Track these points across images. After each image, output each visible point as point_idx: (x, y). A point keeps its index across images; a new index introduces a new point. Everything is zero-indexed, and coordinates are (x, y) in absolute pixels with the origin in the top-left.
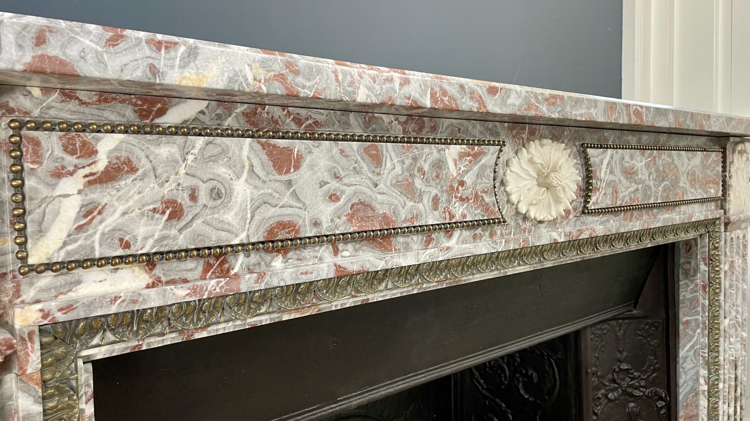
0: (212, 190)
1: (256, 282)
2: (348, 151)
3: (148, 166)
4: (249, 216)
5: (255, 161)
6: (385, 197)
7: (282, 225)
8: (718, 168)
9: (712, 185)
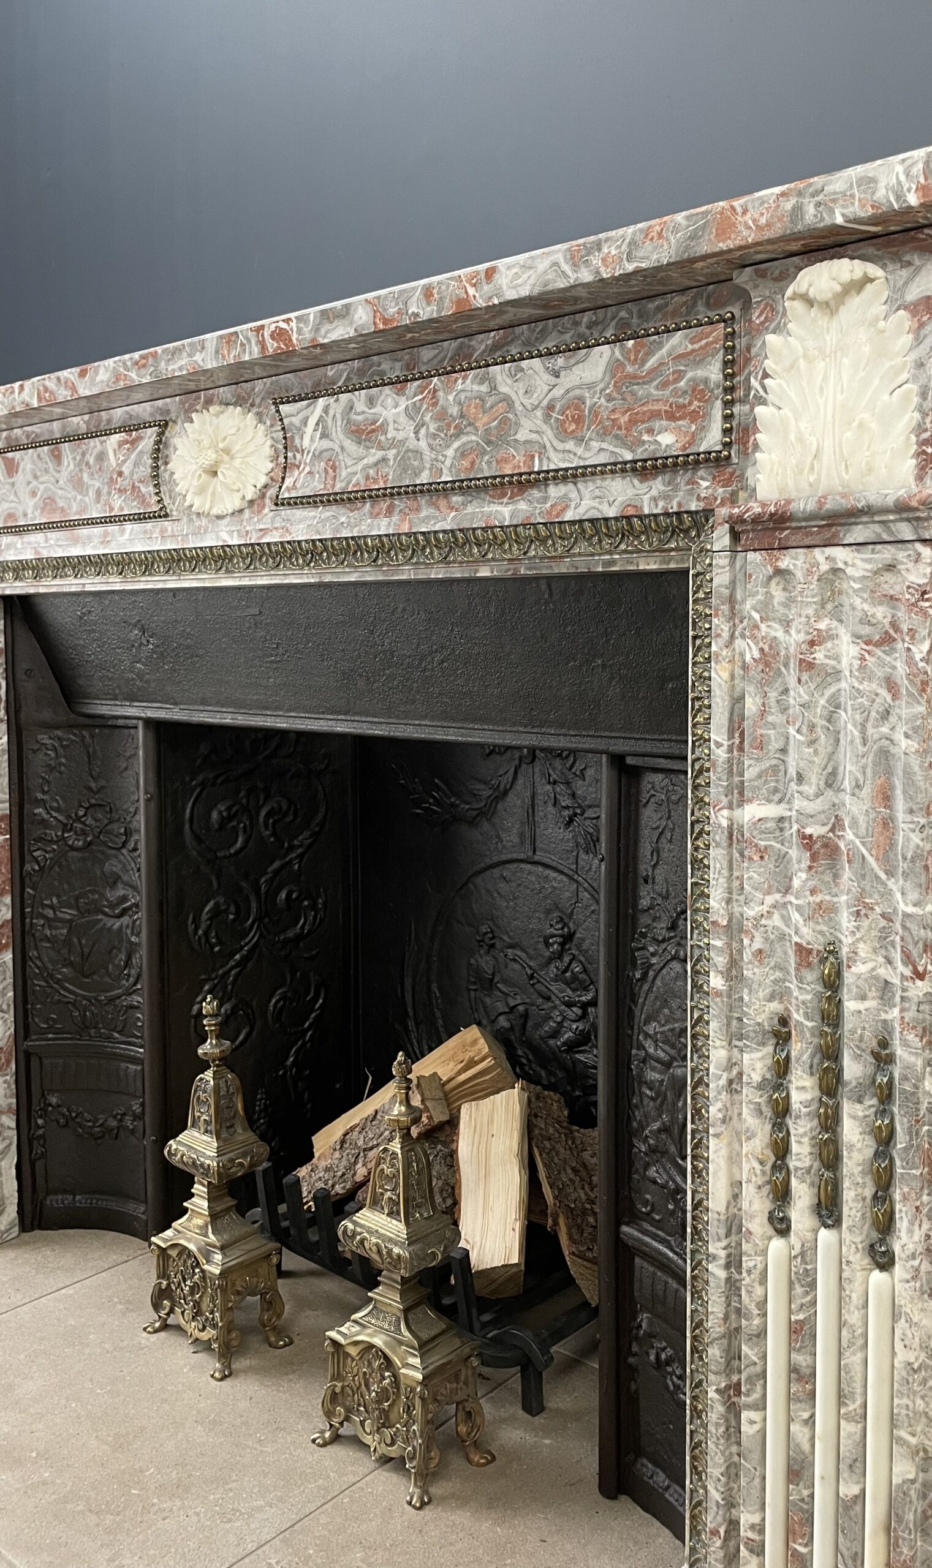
2: (41, 455)
6: (63, 492)
7: (10, 515)
8: (700, 373)
9: (664, 423)
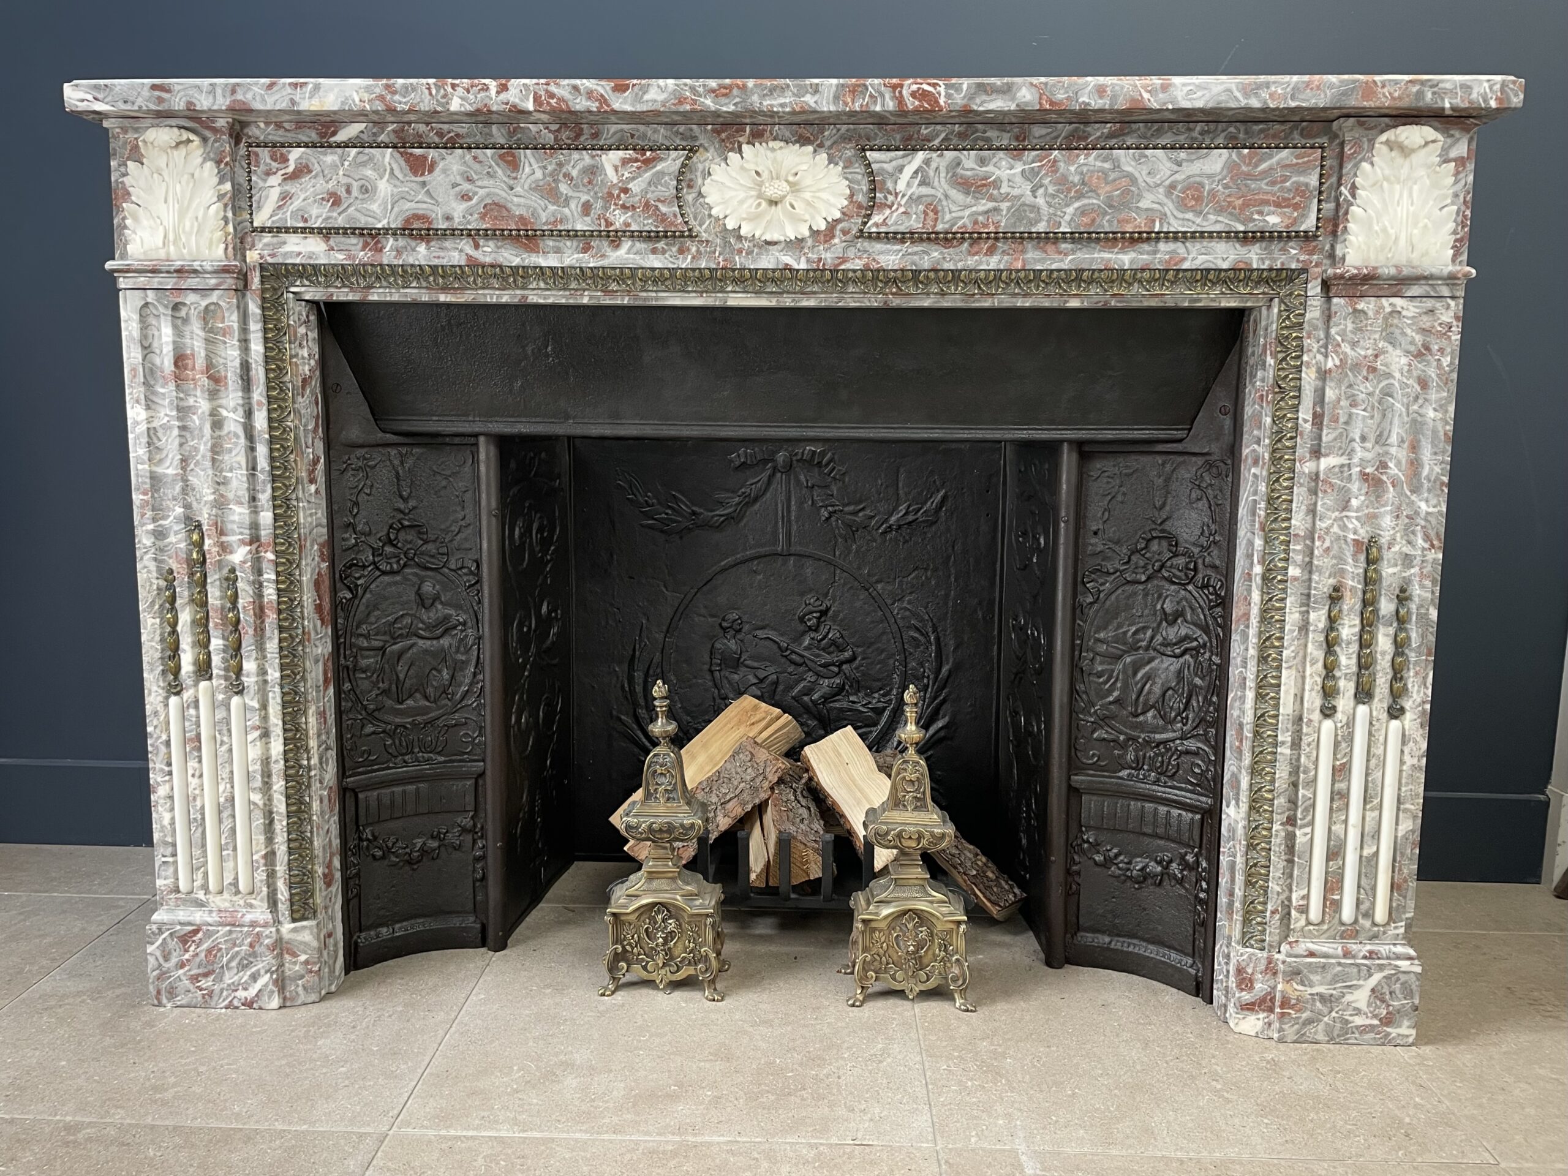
0: (362, 187)
1: (395, 258)
2: (481, 158)
3: (319, 169)
4: (390, 207)
5: (395, 166)
6: (522, 200)
7: (417, 217)
8: (1302, 179)
9: (1272, 208)
